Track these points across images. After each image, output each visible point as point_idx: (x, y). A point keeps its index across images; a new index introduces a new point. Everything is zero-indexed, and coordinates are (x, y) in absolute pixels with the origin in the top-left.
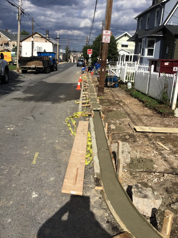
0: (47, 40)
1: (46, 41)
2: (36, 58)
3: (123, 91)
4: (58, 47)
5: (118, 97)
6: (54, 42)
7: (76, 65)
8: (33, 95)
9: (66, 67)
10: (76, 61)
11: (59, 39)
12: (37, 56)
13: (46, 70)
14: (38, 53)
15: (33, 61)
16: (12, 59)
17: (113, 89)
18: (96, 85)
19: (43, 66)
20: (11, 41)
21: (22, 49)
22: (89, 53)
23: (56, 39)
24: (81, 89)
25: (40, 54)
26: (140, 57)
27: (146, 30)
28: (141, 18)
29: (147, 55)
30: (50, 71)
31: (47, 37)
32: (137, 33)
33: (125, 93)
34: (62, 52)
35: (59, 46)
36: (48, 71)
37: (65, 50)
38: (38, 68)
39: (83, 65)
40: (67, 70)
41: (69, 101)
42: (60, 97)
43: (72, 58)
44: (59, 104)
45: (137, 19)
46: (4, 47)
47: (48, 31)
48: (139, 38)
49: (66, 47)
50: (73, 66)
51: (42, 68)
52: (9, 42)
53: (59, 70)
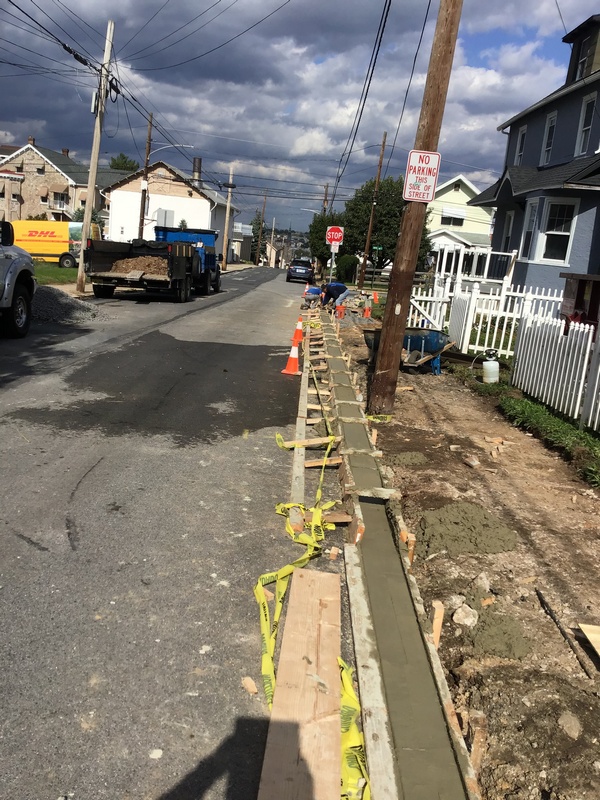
0: (195, 188)
1: (191, 194)
2: (148, 247)
3: (466, 390)
4: (228, 215)
5: (450, 419)
6: (216, 196)
7: (284, 276)
8: (104, 396)
9: (252, 282)
10: (284, 264)
11: (233, 186)
12: (154, 239)
13: (180, 289)
14: (157, 229)
15: (136, 256)
16: (71, 246)
17: (424, 378)
18: (355, 357)
19: (171, 277)
20: (76, 187)
21: (108, 214)
22: (331, 240)
23: (223, 186)
24: (299, 373)
25: (165, 235)
26: (518, 264)
27: (540, 169)
28: (524, 129)
29: (545, 256)
30: (192, 292)
31: (192, 180)
32: (507, 176)
33: (474, 403)
34: (239, 230)
35: (232, 210)
36: (186, 293)
37: (252, 227)
38: (151, 282)
39: (307, 276)
40: (252, 294)
41: (252, 435)
42: (217, 410)
43: (271, 252)
44: (205, 450)
45: (508, 130)
46: (52, 204)
47: (200, 160)
48: (514, 194)
49: (253, 217)
50: (273, 277)
51: (165, 283)
52: (70, 189)
53: (227, 289)
